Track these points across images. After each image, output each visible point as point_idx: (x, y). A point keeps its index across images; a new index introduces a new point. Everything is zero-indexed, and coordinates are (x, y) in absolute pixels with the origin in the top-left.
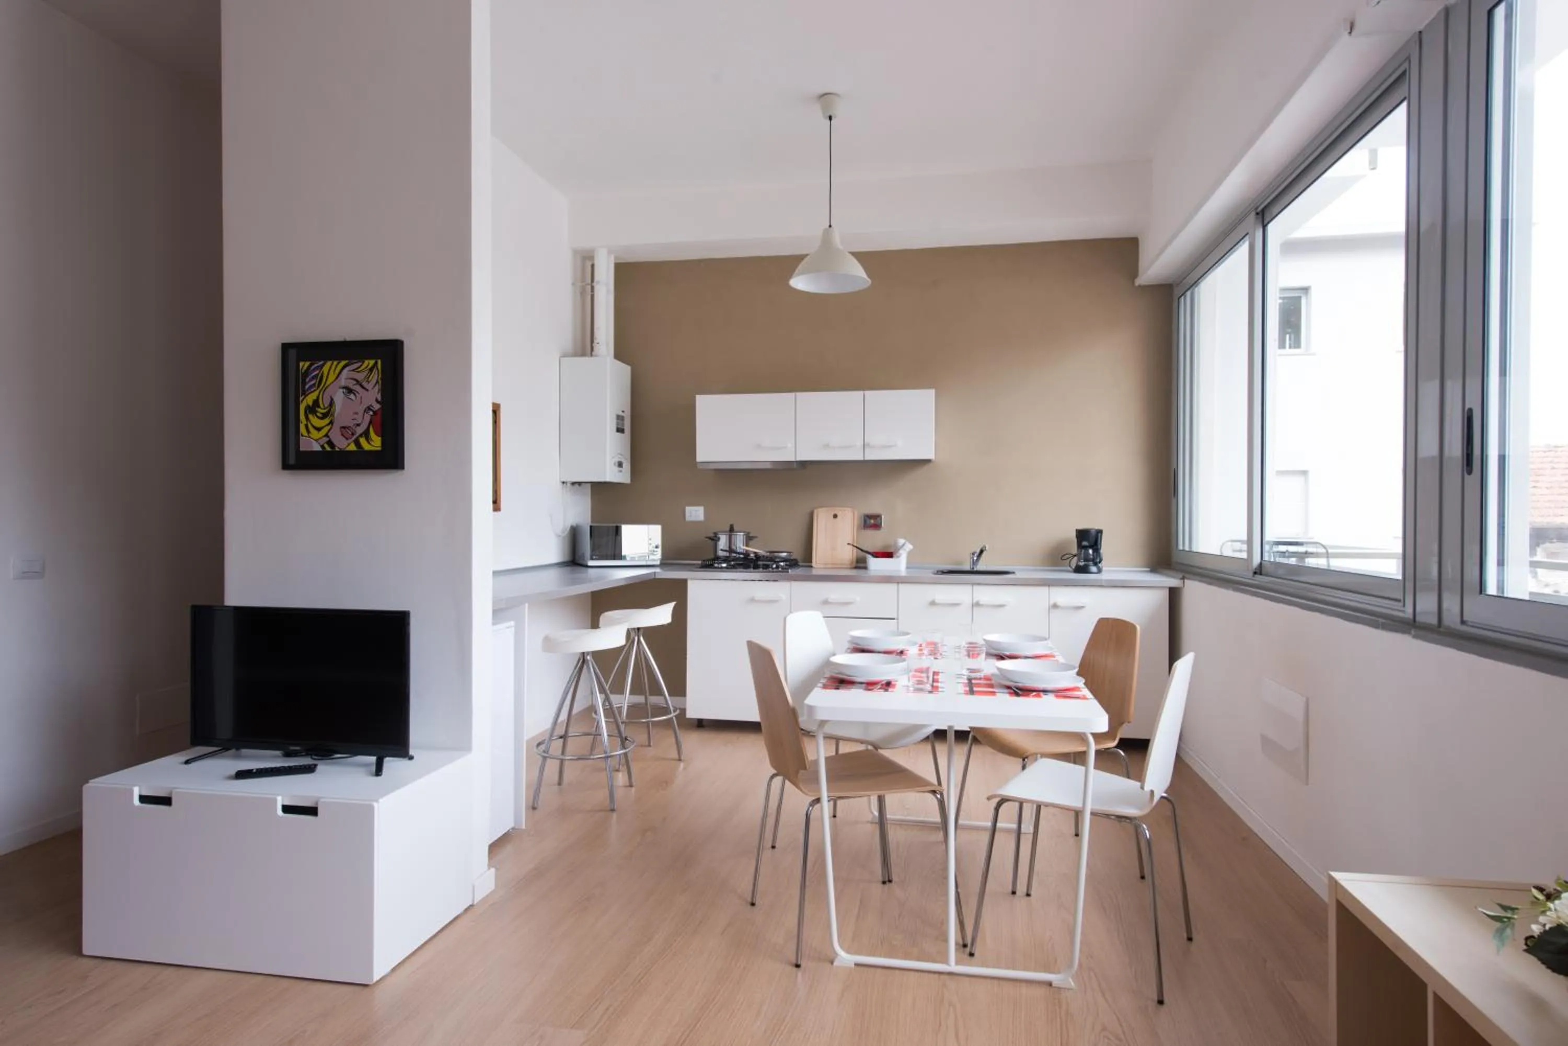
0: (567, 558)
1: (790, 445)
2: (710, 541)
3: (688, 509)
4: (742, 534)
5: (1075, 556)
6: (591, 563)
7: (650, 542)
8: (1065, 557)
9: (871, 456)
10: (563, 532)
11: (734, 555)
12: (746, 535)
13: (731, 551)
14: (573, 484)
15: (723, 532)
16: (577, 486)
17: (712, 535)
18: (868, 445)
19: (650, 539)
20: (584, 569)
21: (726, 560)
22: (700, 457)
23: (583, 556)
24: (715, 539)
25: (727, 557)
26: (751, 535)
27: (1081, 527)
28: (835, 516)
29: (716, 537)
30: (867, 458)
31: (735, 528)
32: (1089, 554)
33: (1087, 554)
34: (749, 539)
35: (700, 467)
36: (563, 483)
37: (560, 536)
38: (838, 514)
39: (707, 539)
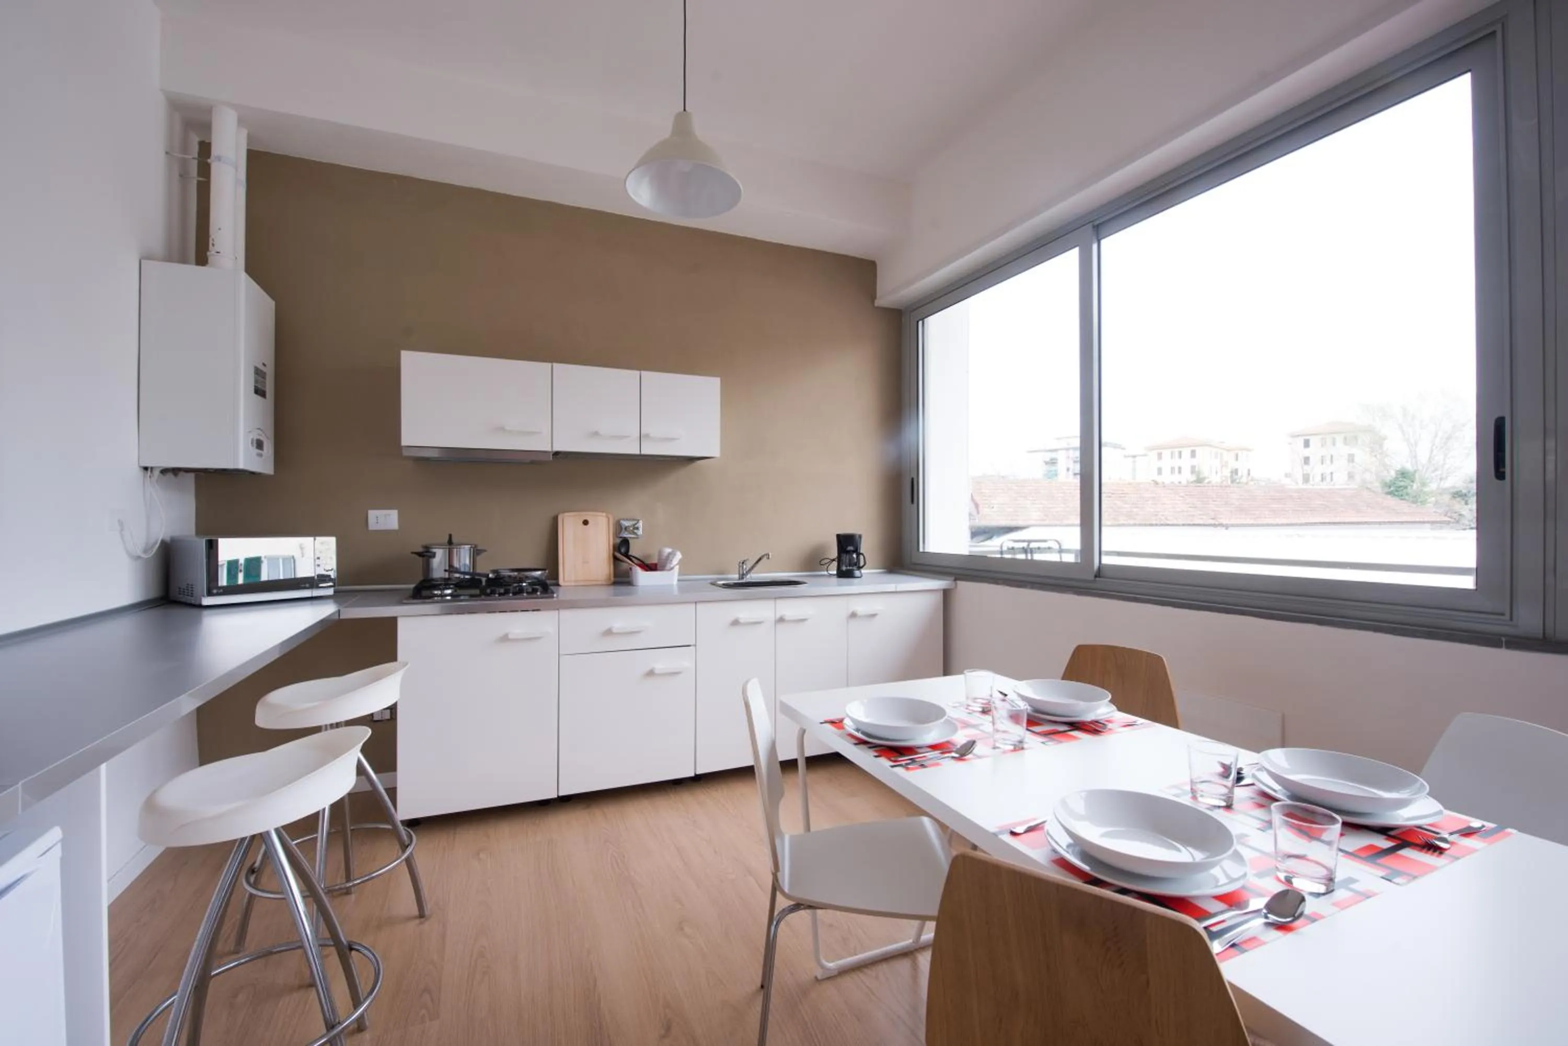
0: (153, 594)
1: (546, 431)
2: (417, 557)
3: (373, 514)
4: (467, 547)
5: (834, 560)
6: (207, 601)
7: (318, 562)
8: (823, 562)
9: (649, 449)
10: (145, 551)
11: (457, 575)
12: (474, 548)
13: (451, 569)
14: (164, 471)
15: (440, 545)
16: (170, 476)
17: (420, 550)
18: (647, 436)
19: (318, 558)
20: (194, 611)
21: (446, 583)
22: (405, 442)
23: (190, 590)
24: (426, 554)
25: (445, 579)
26: (479, 548)
27: (841, 532)
28: (586, 523)
29: (428, 552)
30: (645, 451)
31: (454, 540)
32: (854, 558)
33: (851, 559)
34: (476, 552)
35: (406, 453)
36: (146, 469)
37: (139, 557)
38: (590, 521)
39: (414, 555)
